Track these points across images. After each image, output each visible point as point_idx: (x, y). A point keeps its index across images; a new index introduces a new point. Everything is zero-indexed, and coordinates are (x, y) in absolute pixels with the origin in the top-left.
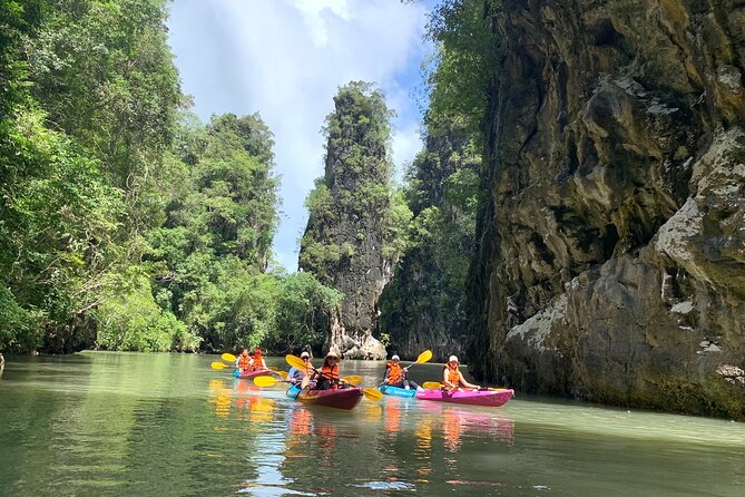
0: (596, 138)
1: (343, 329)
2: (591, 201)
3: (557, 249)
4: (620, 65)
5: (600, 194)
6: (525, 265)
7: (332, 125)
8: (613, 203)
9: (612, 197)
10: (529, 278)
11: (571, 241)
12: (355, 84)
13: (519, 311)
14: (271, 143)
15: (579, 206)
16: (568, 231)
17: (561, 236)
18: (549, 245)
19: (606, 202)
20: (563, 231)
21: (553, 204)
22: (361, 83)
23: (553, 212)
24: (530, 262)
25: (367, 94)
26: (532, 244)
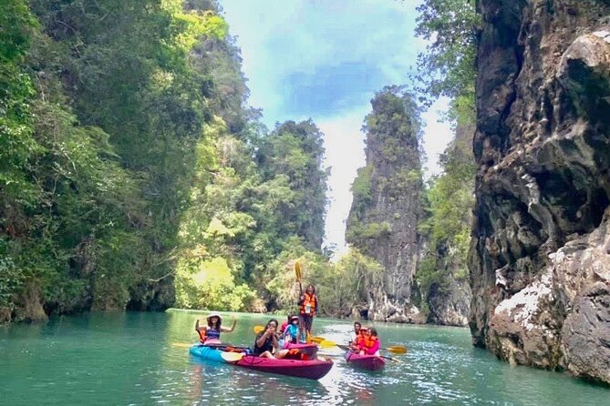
0: (573, 94)
1: (386, 297)
2: (573, 163)
3: (542, 219)
4: (600, 16)
5: (582, 156)
6: (512, 236)
7: (370, 123)
8: (599, 165)
9: (595, 158)
10: (516, 249)
11: (556, 209)
12: (389, 88)
13: (508, 285)
14: (322, 141)
15: (562, 171)
16: (552, 199)
17: (544, 205)
18: (534, 214)
19: (590, 163)
20: (547, 199)
21: (534, 171)
22: (394, 87)
23: (534, 178)
24: (516, 233)
25: (400, 95)
26: (517, 213)
